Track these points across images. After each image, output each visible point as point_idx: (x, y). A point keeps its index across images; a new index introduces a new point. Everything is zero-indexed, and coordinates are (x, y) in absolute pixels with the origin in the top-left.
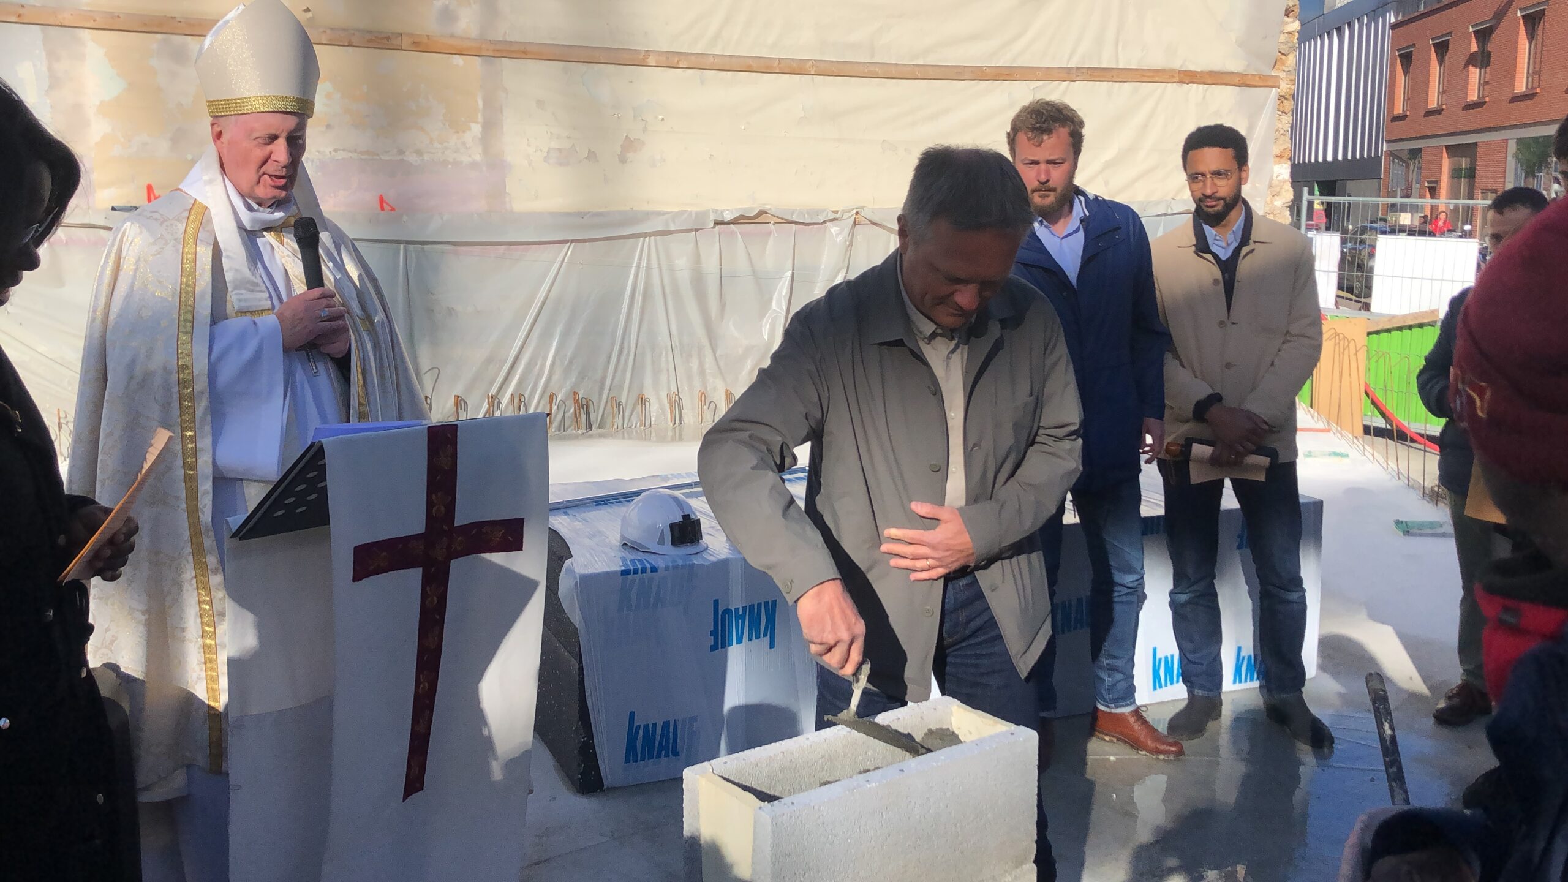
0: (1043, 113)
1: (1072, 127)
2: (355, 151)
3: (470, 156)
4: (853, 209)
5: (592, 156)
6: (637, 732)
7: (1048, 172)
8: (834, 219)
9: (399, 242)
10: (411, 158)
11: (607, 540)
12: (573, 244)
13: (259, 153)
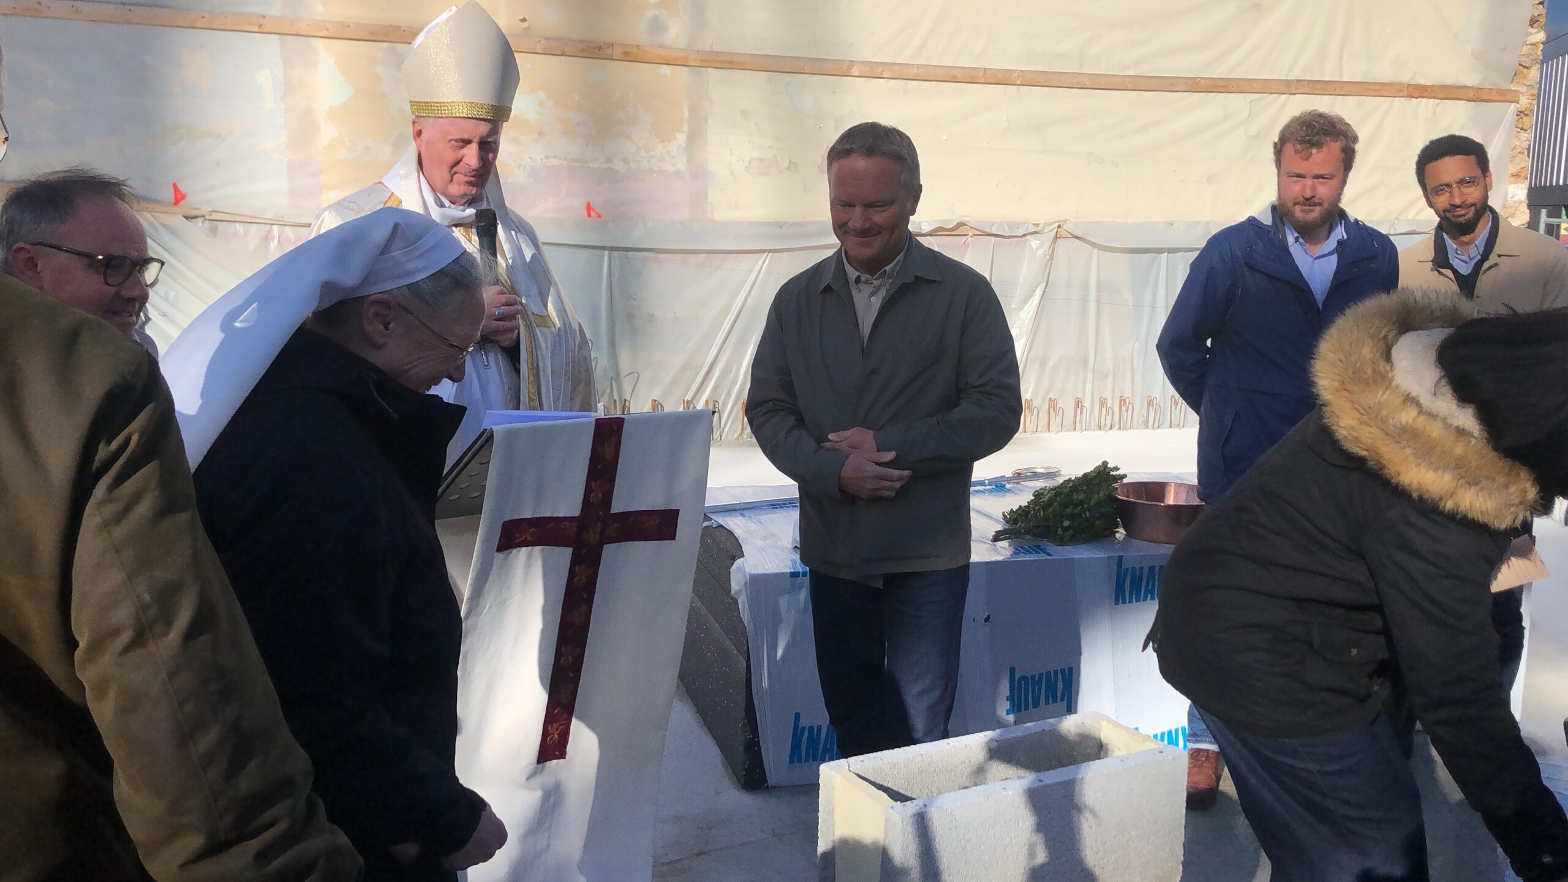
0: (1315, 125)
1: (1344, 143)
2: (565, 158)
3: (674, 165)
4: (1055, 222)
5: (793, 166)
6: (802, 735)
7: (1313, 188)
8: (1035, 233)
9: (603, 248)
10: (619, 166)
11: (779, 542)
12: (770, 254)
13: (450, 156)
